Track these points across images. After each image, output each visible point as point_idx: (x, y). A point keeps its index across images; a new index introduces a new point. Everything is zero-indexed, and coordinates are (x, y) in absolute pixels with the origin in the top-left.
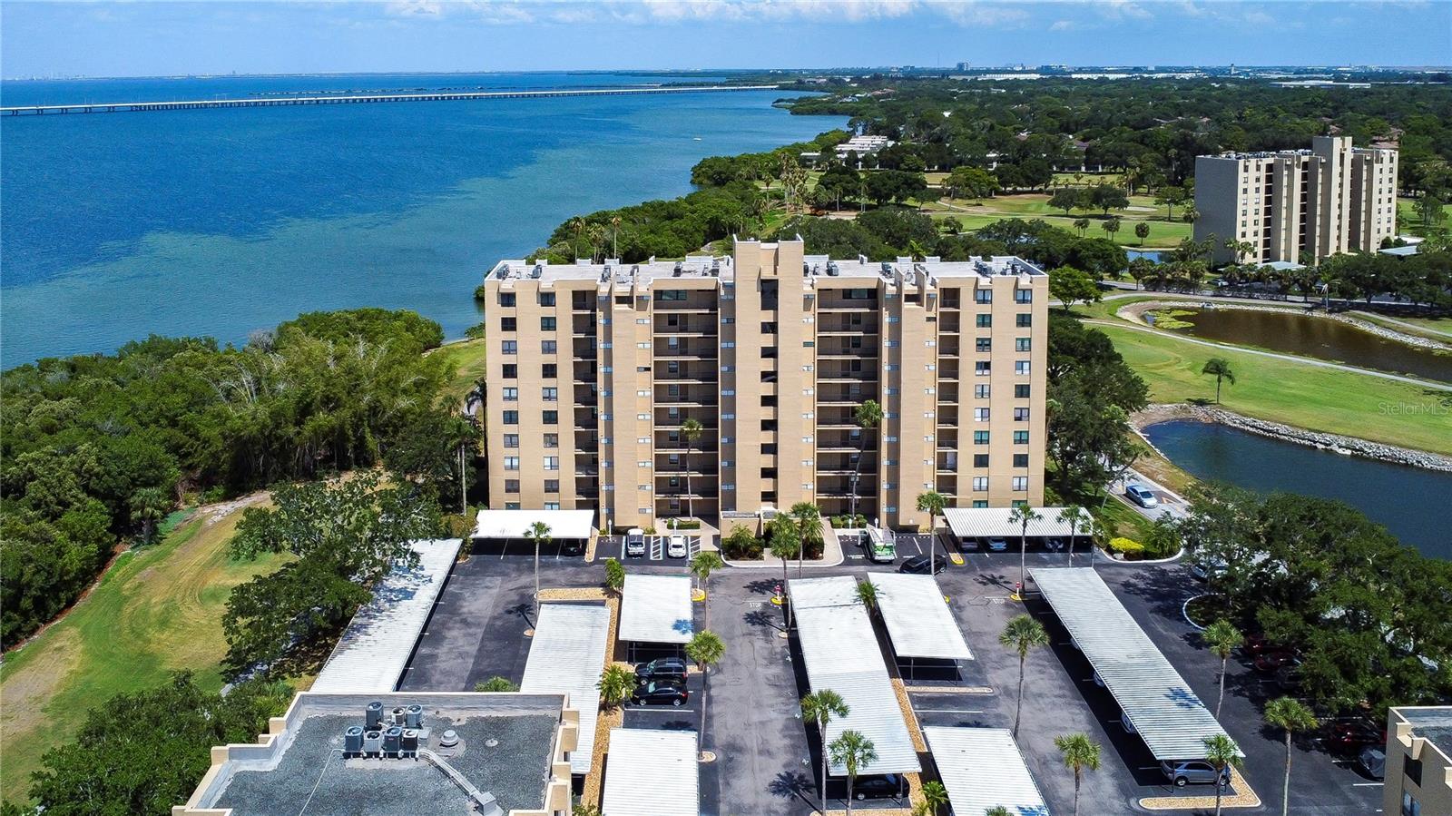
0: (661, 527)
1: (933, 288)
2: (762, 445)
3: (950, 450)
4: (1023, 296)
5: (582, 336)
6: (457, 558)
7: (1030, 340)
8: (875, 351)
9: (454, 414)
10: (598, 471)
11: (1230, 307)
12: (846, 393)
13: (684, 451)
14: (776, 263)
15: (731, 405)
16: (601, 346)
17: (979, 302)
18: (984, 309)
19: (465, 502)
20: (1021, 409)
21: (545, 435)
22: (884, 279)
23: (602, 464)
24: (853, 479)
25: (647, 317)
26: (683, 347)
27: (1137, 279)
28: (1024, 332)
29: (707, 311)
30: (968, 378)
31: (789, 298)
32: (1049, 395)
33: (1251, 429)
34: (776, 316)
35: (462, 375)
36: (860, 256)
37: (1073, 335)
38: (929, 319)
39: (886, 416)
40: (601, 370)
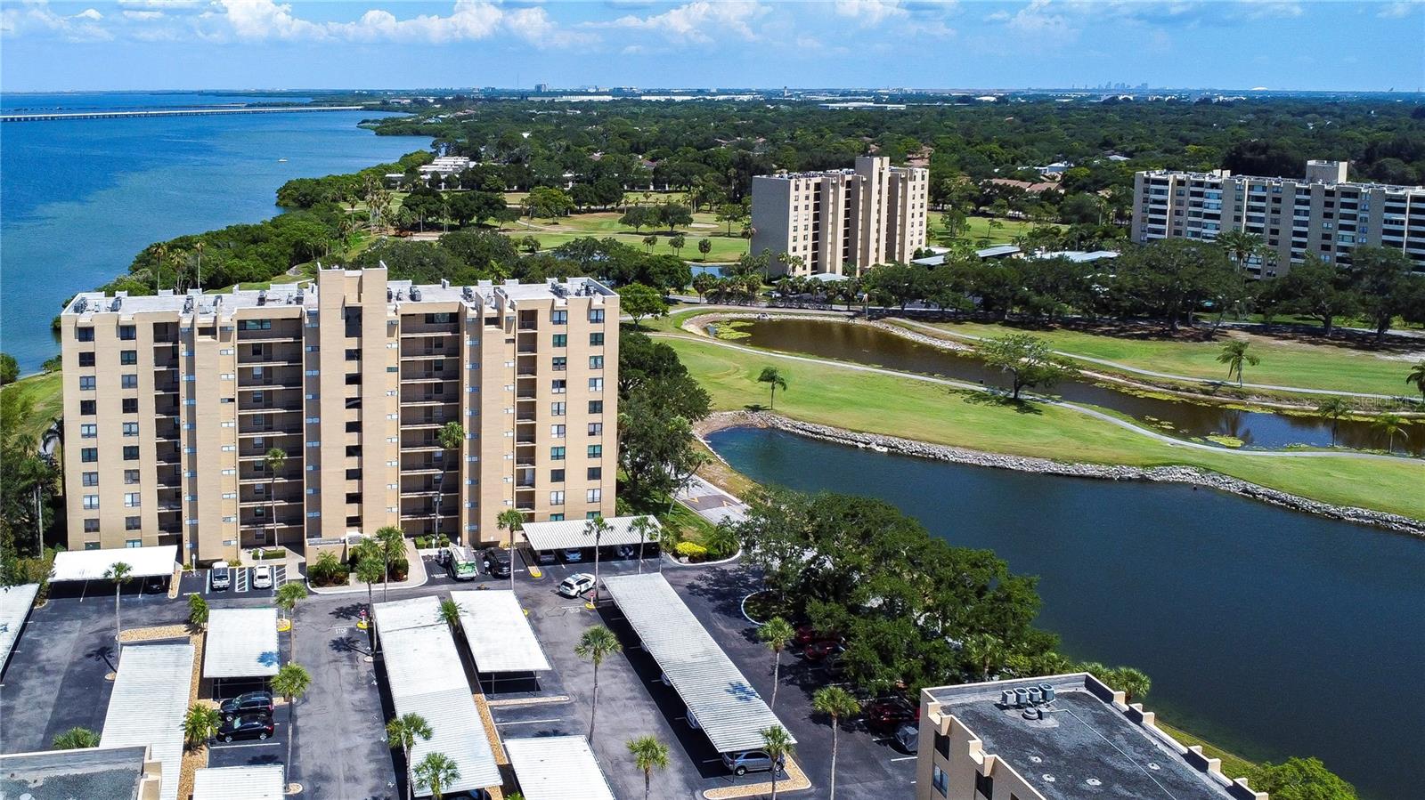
0: (246, 558)
1: (512, 310)
2: (347, 470)
3: (528, 467)
4: (596, 316)
5: (164, 369)
6: (34, 604)
7: (602, 357)
8: (456, 374)
9: (30, 452)
10: (181, 505)
11: (783, 317)
12: (429, 415)
13: (268, 481)
14: (360, 291)
15: (316, 432)
16: (183, 378)
17: (555, 323)
18: (560, 330)
19: (42, 544)
20: (595, 424)
21: (126, 471)
22: (465, 304)
23: (186, 498)
24: (436, 500)
25: (230, 348)
26: (268, 377)
27: (701, 293)
28: (597, 351)
29: (292, 340)
30: (545, 397)
31: (373, 325)
32: (620, 409)
33: (801, 432)
34: (360, 343)
35: (38, 411)
36: (442, 280)
37: (642, 350)
38: (508, 341)
39: (468, 436)
40: (184, 402)
